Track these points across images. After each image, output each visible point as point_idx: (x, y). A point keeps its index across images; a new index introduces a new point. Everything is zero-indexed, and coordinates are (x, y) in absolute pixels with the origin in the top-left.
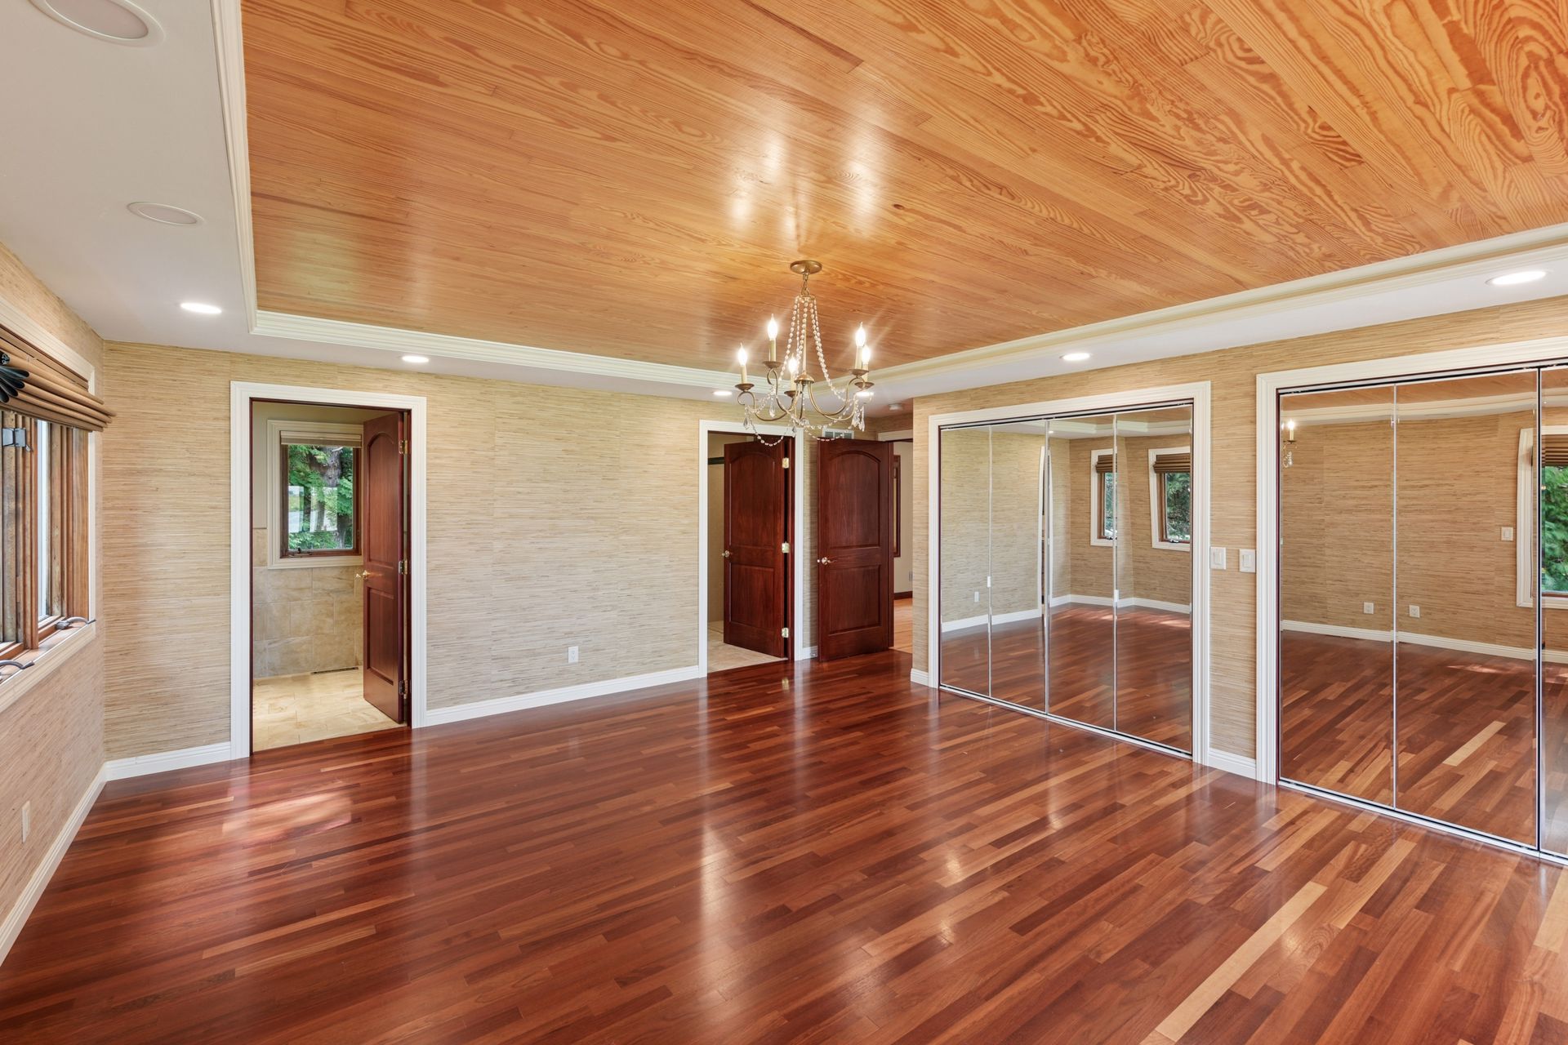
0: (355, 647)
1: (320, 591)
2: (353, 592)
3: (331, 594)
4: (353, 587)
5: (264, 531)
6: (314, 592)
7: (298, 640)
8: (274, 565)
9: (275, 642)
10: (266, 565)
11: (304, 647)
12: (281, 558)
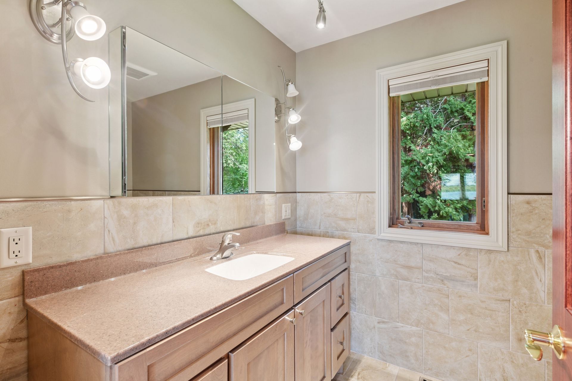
0: (479, 366)
1: (432, 275)
2: (476, 286)
3: (446, 282)
4: (476, 279)
5: (373, 195)
6: (425, 274)
7: (408, 328)
8: (382, 234)
9: (383, 322)
10: (374, 233)
11: (413, 339)
12: (390, 226)
